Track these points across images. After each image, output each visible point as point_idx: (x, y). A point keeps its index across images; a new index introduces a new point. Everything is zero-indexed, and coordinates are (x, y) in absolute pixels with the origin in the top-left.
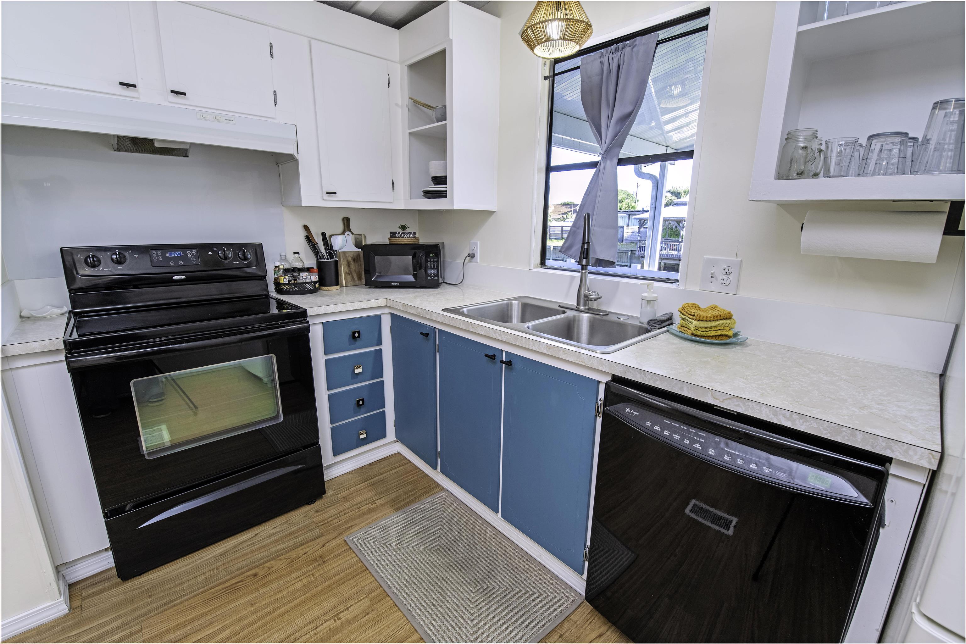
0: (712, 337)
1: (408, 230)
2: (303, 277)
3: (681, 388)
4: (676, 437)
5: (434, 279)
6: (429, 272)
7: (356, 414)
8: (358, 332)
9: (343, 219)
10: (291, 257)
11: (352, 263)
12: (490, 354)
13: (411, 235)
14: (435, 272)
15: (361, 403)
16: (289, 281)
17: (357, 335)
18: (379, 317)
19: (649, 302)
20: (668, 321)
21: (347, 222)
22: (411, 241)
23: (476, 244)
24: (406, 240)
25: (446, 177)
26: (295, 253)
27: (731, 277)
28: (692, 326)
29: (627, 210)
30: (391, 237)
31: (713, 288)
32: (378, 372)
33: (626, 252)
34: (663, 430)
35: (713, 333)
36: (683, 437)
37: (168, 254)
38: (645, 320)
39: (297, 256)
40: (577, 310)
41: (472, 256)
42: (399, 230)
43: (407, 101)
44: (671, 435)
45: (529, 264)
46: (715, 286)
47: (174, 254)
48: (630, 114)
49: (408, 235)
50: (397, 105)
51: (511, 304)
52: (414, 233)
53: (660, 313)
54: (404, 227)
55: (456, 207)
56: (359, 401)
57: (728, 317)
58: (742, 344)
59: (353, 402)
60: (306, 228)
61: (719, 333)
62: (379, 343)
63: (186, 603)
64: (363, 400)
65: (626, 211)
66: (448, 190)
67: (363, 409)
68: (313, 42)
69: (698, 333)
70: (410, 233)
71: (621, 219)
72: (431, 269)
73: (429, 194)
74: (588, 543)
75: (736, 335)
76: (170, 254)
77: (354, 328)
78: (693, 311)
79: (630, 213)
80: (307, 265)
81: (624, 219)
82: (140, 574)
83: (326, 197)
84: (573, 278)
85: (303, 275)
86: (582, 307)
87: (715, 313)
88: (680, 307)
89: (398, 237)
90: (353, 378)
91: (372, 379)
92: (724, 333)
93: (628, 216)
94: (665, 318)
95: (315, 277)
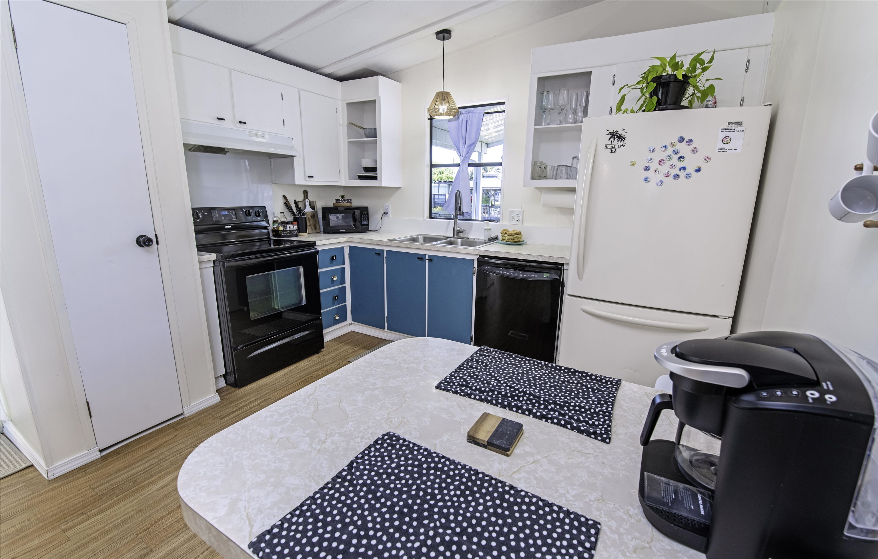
0: (514, 242)
1: (345, 198)
2: (289, 227)
3: (505, 255)
4: (504, 273)
5: (366, 227)
6: (363, 223)
7: (333, 304)
8: (335, 256)
9: (304, 191)
10: (279, 215)
11: (311, 219)
12: (420, 257)
13: (349, 201)
14: (367, 223)
15: (336, 298)
16: (283, 229)
17: (334, 258)
18: (342, 249)
19: (488, 230)
20: (496, 239)
21: (305, 193)
22: (348, 205)
23: (389, 206)
24: (346, 204)
25: (377, 168)
26: (281, 213)
27: (520, 218)
28: (506, 238)
29: (446, 180)
30: (336, 202)
31: (514, 223)
32: (343, 281)
33: (450, 215)
34: (500, 272)
35: (515, 240)
36: (507, 272)
37: (221, 213)
38: (487, 239)
39: (283, 214)
40: (453, 237)
41: (386, 213)
42: (340, 198)
43: (346, 123)
44: (503, 272)
45: (423, 216)
46: (514, 222)
47: (224, 213)
48: (474, 143)
49: (347, 201)
50: (340, 124)
51: (418, 238)
52: (351, 200)
53: (493, 236)
54: (343, 197)
55: (384, 185)
56: (335, 297)
57: (519, 233)
58: (525, 244)
59: (331, 298)
60: (285, 197)
61: (517, 240)
62: (344, 264)
63: (284, 388)
64: (337, 296)
65: (446, 182)
66: (378, 175)
67: (336, 302)
68: (301, 92)
69: (509, 241)
70: (348, 200)
71: (443, 188)
72: (364, 221)
73: (361, 178)
74: (473, 333)
75: (523, 241)
76: (222, 213)
77: (333, 254)
78: (506, 232)
79: (450, 183)
80: (288, 221)
81: (445, 188)
82: (246, 385)
83: (308, 179)
84: (449, 222)
85: (288, 226)
86: (456, 236)
87: (514, 232)
88: (501, 231)
89: (341, 202)
90: (332, 283)
91: (340, 284)
92: (518, 240)
93: (448, 185)
94: (495, 237)
95: (295, 227)
